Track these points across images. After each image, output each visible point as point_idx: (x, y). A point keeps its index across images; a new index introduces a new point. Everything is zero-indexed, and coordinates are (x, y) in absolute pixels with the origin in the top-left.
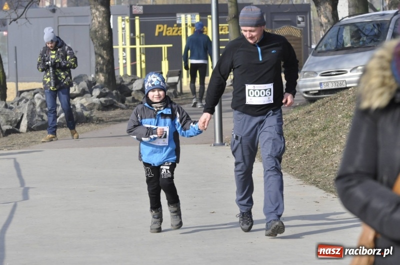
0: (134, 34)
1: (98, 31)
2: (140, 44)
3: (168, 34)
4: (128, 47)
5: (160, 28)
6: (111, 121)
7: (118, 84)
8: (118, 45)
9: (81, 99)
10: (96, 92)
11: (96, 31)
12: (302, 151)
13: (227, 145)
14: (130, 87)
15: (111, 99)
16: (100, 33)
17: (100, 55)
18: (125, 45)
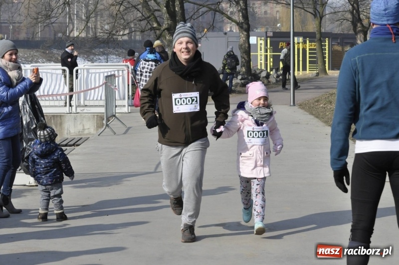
0: (267, 47)
2: (270, 52)
5: (282, 44)
7: (253, 73)
8: (258, 53)
10: (240, 77)
14: (259, 75)
16: (244, 46)
17: (244, 58)
18: (262, 53)
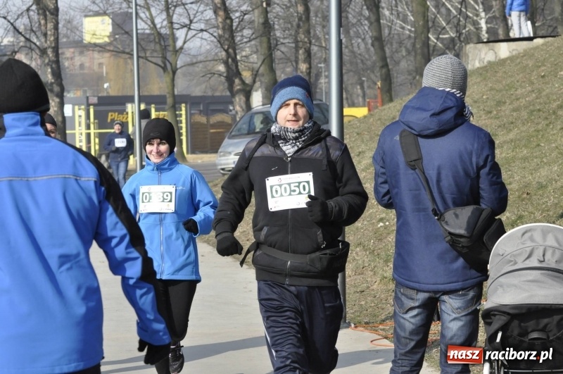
0: (89, 121)
2: (94, 129)
4: (84, 131)
5: (112, 115)
18: (81, 130)
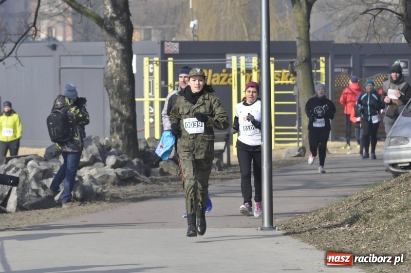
0: (166, 82)
1: (116, 77)
3: (214, 83)
4: (158, 100)
6: (129, 199)
7: (141, 151)
8: (143, 97)
9: (90, 169)
10: (111, 160)
11: (112, 78)
12: (372, 236)
13: (279, 230)
15: (131, 169)
16: (118, 79)
17: (117, 111)
18: (154, 97)
